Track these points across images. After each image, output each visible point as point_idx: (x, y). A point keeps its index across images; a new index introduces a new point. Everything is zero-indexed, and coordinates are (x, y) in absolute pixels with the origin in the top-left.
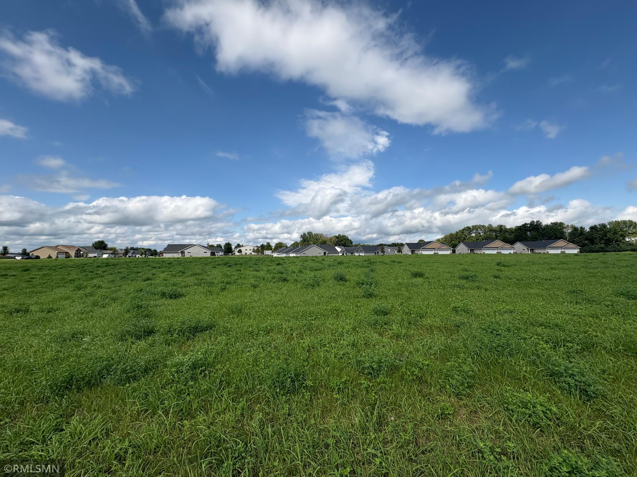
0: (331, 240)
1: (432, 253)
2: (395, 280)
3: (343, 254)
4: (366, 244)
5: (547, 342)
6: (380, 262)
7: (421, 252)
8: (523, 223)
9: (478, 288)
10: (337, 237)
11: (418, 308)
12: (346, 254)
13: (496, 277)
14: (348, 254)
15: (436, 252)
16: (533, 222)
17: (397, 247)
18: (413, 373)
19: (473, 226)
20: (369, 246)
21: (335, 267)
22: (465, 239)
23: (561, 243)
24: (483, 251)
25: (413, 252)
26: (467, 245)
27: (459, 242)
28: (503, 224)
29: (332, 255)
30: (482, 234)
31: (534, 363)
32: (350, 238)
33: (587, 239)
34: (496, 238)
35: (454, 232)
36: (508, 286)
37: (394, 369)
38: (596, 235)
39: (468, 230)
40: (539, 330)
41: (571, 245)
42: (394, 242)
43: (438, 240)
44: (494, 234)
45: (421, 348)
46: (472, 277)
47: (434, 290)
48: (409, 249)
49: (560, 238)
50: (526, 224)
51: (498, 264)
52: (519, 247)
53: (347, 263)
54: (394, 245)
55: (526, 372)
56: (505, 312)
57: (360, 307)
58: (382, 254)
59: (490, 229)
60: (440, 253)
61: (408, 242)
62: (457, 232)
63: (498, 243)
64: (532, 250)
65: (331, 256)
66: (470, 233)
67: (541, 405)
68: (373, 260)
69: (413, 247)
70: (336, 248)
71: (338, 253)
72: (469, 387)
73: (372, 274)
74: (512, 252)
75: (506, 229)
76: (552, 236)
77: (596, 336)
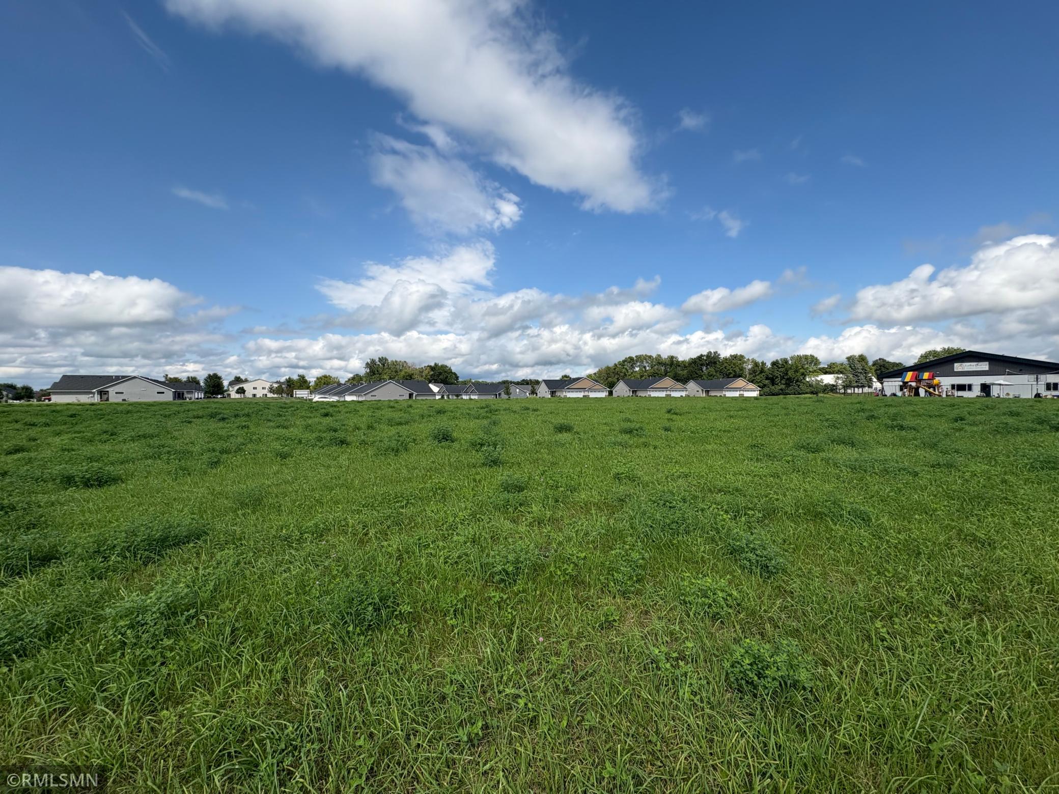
0: (422, 372)
1: (580, 395)
2: (530, 438)
3: (443, 397)
4: (480, 380)
5: (727, 512)
6: (505, 410)
7: (564, 394)
8: (699, 355)
9: (645, 445)
10: (432, 368)
11: (567, 477)
12: (448, 396)
13: (666, 429)
14: (450, 397)
15: (586, 393)
16: (710, 352)
17: (530, 387)
18: (565, 573)
19: (636, 356)
20: (486, 384)
21: (432, 419)
22: (625, 375)
23: (740, 382)
24: (649, 393)
25: (553, 393)
26: (628, 383)
27: (618, 380)
28: (674, 355)
29: (424, 398)
30: (648, 368)
31: (713, 540)
32: (454, 370)
33: (767, 378)
34: (666, 375)
35: (611, 365)
36: (682, 441)
37: (538, 569)
38: (777, 374)
39: (630, 362)
40: (719, 497)
41: (751, 386)
42: (523, 378)
43: (590, 376)
44: (663, 368)
45: (574, 535)
46: (637, 430)
47: (588, 451)
48: (547, 390)
49: (740, 376)
50: (702, 355)
51: (669, 412)
52: (693, 388)
53: (452, 412)
54: (525, 382)
55: (704, 552)
56: (679, 477)
57: (480, 481)
58: (507, 397)
59: (659, 361)
60: (592, 395)
61: (546, 378)
62: (616, 365)
63: (668, 382)
64: (707, 392)
65: (422, 400)
66: (632, 367)
67: (722, 591)
68: (493, 407)
69: (555, 386)
70: (431, 386)
71: (434, 395)
72: (638, 581)
73: (495, 429)
74: (684, 394)
75: (678, 362)
76: (730, 373)
77: (777, 500)
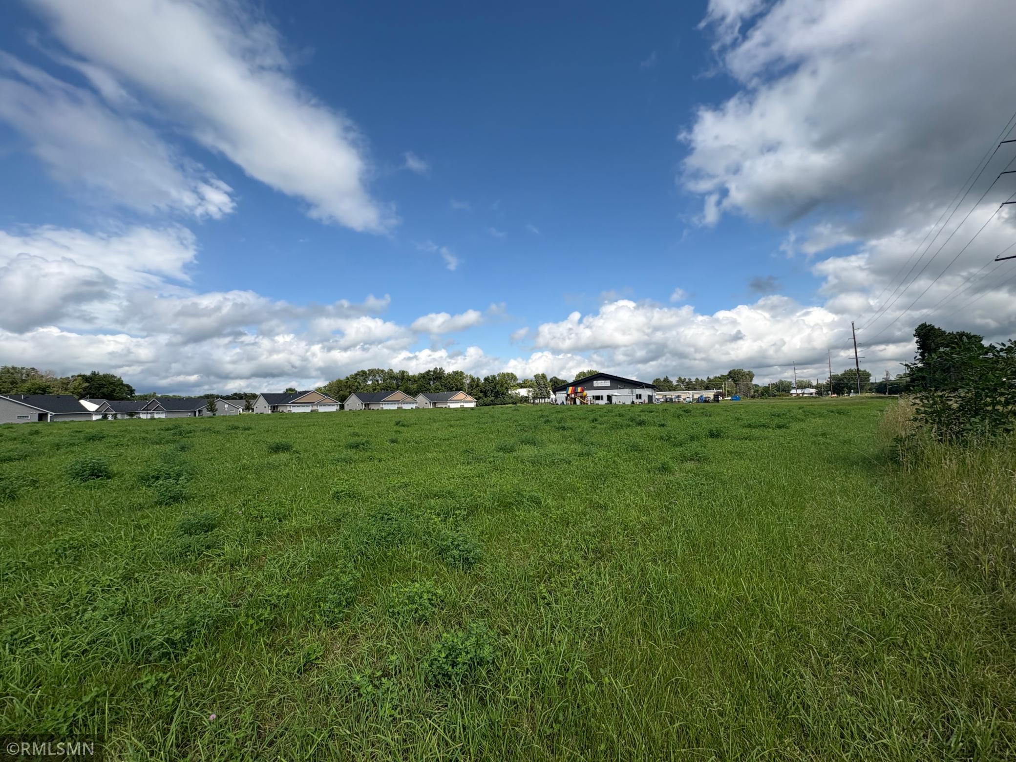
0: (67, 384)
1: (308, 410)
2: (234, 462)
3: (105, 417)
4: (171, 395)
5: (438, 515)
6: (203, 430)
7: (288, 408)
8: (427, 370)
9: (371, 459)
10: (85, 379)
11: (276, 504)
12: (115, 416)
13: (393, 441)
14: (119, 416)
15: (315, 408)
16: (436, 368)
17: (244, 402)
18: (259, 620)
19: (369, 370)
20: (180, 399)
21: (76, 448)
22: (358, 388)
23: (461, 395)
24: (381, 406)
25: (274, 409)
26: (360, 397)
27: (350, 393)
28: (405, 370)
29: (68, 420)
30: (380, 382)
32: (126, 381)
33: (481, 392)
34: (397, 389)
35: (343, 378)
36: (406, 451)
37: (220, 624)
38: (488, 388)
39: (362, 376)
40: (432, 502)
41: (469, 398)
42: (235, 391)
43: (319, 390)
44: (395, 382)
45: (278, 571)
46: (363, 444)
47: (307, 471)
48: (266, 404)
49: (460, 390)
50: (429, 371)
51: (397, 424)
52: (422, 401)
53: (116, 437)
54: (237, 397)
56: (400, 487)
57: (147, 527)
58: (210, 414)
59: (390, 375)
60: (322, 409)
61: (266, 391)
62: (347, 378)
63: (399, 395)
64: (434, 404)
65: (65, 423)
66: (365, 381)
68: (186, 428)
69: (275, 400)
70: (84, 403)
71: (90, 414)
72: (348, 605)
73: (183, 456)
74: (414, 406)
75: (408, 376)
76: (453, 387)
